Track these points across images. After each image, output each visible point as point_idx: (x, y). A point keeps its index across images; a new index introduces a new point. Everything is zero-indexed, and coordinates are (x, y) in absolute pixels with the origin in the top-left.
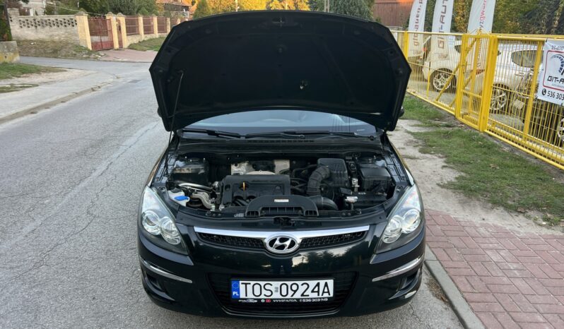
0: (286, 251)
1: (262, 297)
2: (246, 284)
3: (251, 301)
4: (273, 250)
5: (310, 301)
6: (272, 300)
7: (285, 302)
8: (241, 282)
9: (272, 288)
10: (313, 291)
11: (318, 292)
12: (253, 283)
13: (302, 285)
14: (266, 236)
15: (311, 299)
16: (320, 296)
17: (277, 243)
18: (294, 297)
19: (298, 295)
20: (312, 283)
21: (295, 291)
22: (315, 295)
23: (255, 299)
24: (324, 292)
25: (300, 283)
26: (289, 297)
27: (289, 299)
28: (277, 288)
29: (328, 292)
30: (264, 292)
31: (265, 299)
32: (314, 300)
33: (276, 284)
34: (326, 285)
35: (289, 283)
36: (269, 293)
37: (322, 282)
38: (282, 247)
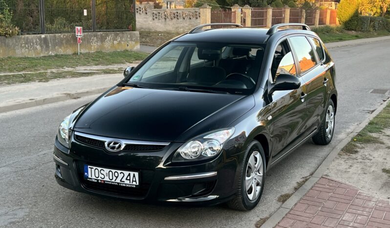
0: (115, 150)
1: (99, 178)
2: (91, 168)
3: (94, 180)
4: (109, 149)
5: (124, 185)
6: (104, 181)
7: (111, 184)
8: (89, 166)
9: (104, 173)
10: (127, 179)
11: (130, 180)
12: (95, 168)
13: (121, 173)
14: (107, 140)
15: (126, 184)
16: (131, 183)
17: (112, 145)
18: (116, 181)
19: (118, 181)
20: (126, 173)
21: (117, 177)
22: (128, 182)
23: (96, 180)
24: (133, 181)
25: (119, 172)
26: (113, 181)
27: (113, 182)
28: (107, 174)
29: (136, 181)
30: (101, 175)
31: (101, 180)
32: (127, 185)
33: (107, 170)
34: (134, 176)
35: (114, 171)
36: (103, 177)
37: (132, 173)
38: (113, 148)
